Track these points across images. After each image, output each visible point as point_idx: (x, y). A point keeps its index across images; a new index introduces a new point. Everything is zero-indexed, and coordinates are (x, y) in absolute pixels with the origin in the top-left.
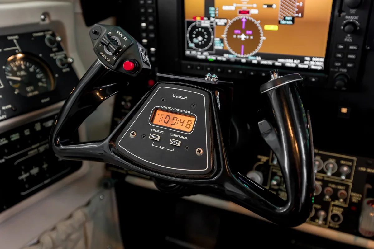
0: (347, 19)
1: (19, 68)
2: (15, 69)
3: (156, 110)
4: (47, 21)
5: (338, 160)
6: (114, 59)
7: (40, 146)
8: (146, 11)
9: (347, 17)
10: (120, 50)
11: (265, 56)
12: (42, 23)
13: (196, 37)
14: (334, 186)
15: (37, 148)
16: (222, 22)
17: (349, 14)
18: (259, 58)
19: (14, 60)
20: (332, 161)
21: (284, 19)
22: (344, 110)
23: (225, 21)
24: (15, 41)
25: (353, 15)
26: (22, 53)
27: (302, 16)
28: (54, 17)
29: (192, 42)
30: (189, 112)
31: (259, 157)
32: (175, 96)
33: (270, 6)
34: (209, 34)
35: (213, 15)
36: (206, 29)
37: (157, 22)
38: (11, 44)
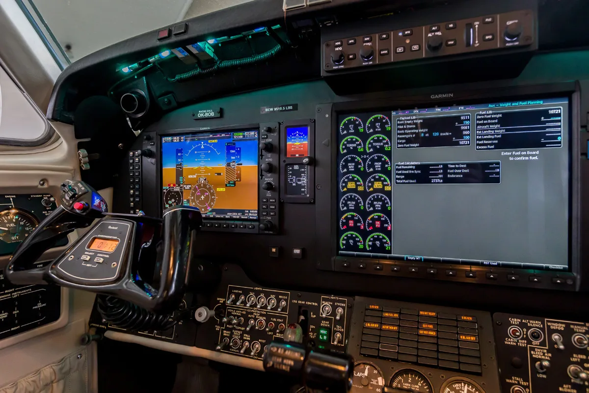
0: (266, 181)
1: (10, 221)
2: (6, 221)
3: (95, 238)
4: (46, 186)
5: (277, 295)
6: (71, 202)
7: (15, 291)
8: (134, 181)
9: (266, 179)
10: (76, 196)
11: (218, 211)
12: (40, 186)
13: (170, 200)
14: (275, 320)
15: (11, 293)
16: (188, 187)
17: (267, 178)
18: (214, 213)
19: (7, 215)
20: (273, 296)
21: (229, 184)
22: (274, 250)
23: (190, 186)
24: (11, 199)
25: (269, 177)
26: (16, 208)
27: (240, 181)
28: (52, 183)
29: (167, 203)
30: (116, 238)
31: (218, 299)
32: (110, 227)
33: (219, 174)
34: (180, 197)
35: (182, 182)
36: (177, 192)
37: (142, 190)
38: (8, 201)
